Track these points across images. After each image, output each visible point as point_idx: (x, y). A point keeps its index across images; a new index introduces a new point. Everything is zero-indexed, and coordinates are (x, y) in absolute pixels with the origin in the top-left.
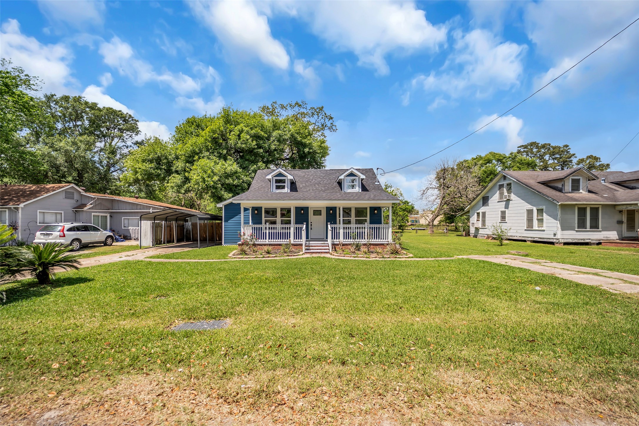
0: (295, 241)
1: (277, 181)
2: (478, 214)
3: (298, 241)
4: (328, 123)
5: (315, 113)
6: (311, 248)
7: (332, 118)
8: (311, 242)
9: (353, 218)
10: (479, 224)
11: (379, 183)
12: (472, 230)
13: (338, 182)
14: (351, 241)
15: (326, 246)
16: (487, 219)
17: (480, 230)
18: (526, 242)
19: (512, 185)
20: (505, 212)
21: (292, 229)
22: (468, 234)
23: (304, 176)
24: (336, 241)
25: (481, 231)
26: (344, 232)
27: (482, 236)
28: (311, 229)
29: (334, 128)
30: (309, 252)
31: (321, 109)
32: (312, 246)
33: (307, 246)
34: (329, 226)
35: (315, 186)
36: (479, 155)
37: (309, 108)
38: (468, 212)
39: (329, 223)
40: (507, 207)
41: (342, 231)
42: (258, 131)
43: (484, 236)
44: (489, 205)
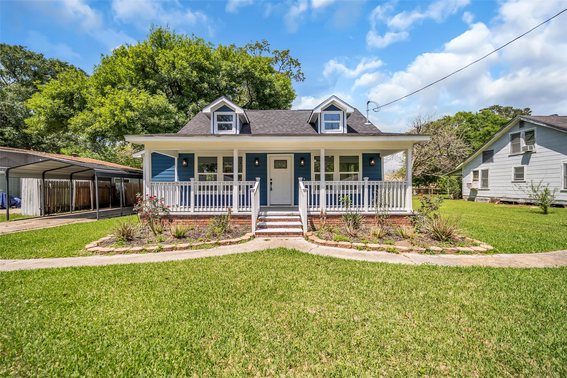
0: (241, 209)
1: (220, 118)
2: (476, 173)
3: (245, 211)
4: (295, 70)
5: (280, 58)
6: (268, 223)
7: (299, 64)
8: (269, 213)
9: (337, 173)
10: (478, 185)
11: (370, 124)
12: (466, 192)
13: (310, 123)
14: (341, 210)
15: (296, 220)
16: (490, 178)
17: (479, 192)
18: (563, 207)
19: (535, 133)
20: (522, 169)
21: (235, 188)
22: (459, 196)
23: (262, 117)
24: (315, 211)
25: (480, 194)
26: (327, 195)
27: (482, 200)
28: (271, 189)
29: (301, 76)
30: (263, 234)
31: (286, 53)
32: (270, 220)
33: (261, 220)
34: (301, 183)
35: (277, 127)
36: (447, 115)
37: (272, 51)
38: (460, 170)
39: (300, 179)
40: (526, 161)
41: (323, 192)
42: (200, 58)
43: (486, 200)
44: (494, 160)
